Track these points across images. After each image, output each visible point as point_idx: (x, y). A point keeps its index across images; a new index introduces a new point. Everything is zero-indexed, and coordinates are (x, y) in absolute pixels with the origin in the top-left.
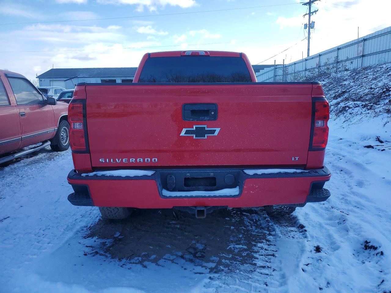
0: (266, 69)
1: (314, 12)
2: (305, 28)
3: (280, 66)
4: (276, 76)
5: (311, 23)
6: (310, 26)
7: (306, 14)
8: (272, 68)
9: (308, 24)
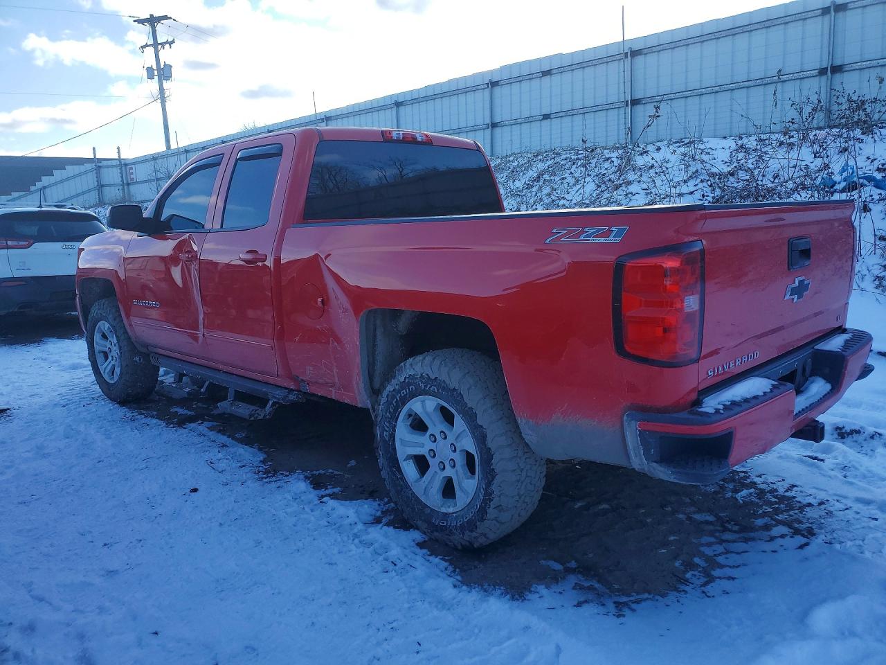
0: (71, 170)
1: (165, 43)
2: (151, 76)
3: (109, 163)
4: (103, 186)
5: (162, 66)
6: (162, 73)
7: (146, 46)
8: (89, 166)
9: (155, 67)
